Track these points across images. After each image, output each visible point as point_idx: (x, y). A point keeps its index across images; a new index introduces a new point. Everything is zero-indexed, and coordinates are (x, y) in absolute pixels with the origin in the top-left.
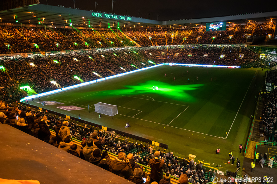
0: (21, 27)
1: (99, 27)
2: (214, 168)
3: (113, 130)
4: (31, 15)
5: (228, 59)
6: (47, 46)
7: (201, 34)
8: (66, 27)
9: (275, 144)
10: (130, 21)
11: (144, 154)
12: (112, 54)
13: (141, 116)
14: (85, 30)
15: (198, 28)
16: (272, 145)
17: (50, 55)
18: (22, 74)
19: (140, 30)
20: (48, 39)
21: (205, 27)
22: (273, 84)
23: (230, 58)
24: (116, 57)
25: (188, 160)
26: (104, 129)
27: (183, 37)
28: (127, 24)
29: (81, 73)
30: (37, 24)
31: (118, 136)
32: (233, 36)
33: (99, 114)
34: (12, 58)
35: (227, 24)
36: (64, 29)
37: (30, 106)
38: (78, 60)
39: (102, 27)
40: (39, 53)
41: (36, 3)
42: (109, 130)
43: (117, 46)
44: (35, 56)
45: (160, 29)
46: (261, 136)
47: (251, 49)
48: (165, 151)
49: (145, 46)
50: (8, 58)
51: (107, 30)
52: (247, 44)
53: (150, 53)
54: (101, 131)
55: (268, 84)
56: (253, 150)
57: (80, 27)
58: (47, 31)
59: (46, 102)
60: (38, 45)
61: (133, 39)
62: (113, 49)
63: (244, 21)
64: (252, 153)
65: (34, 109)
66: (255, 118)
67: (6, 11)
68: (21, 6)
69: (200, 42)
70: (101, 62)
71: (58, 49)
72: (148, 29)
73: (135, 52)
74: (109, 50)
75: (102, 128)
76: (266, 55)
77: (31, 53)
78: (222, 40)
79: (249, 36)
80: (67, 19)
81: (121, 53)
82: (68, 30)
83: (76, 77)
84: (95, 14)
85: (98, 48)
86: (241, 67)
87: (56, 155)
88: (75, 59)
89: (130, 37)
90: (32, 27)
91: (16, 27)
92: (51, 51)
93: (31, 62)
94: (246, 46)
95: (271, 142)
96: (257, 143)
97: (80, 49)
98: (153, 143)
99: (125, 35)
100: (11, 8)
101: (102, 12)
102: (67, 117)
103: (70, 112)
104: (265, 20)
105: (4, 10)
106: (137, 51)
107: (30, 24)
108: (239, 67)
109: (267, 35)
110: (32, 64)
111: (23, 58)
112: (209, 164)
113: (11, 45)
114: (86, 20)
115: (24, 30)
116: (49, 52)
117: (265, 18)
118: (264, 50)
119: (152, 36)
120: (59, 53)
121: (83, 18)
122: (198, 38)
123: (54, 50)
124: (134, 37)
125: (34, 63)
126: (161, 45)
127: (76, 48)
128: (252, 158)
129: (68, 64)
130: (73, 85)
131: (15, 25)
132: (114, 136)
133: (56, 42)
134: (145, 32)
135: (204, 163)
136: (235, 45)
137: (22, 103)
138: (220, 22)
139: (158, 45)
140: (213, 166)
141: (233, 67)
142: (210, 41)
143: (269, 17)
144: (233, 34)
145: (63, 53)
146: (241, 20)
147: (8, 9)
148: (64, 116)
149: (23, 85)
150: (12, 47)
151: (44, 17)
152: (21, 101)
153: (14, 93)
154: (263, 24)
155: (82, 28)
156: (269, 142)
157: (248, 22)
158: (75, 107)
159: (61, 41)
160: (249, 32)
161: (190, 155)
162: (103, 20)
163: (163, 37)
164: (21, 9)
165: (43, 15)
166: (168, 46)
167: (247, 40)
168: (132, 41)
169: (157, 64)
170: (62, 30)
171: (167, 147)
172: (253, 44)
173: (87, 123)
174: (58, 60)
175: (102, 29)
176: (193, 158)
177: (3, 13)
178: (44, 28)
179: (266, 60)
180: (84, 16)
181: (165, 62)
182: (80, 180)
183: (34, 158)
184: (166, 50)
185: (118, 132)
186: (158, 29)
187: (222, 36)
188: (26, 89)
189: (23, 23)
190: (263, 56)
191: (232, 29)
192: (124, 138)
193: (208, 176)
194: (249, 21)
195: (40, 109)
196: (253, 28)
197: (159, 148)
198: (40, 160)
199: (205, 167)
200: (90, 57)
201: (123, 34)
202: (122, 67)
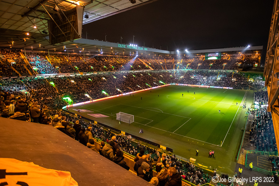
0: (67, 55)
1: (123, 55)
2: (211, 171)
3: (130, 135)
4: (75, 46)
5: (223, 82)
6: (84, 68)
7: (201, 62)
8: (99, 55)
9: (263, 153)
10: (146, 51)
11: (154, 155)
12: (131, 75)
13: (152, 124)
14: (112, 57)
15: (199, 57)
16: (260, 154)
17: (86, 75)
18: (66, 88)
19: (153, 57)
20: (85, 63)
21: (204, 56)
22: (260, 103)
23: (225, 81)
24: (134, 77)
25: (189, 163)
26: (123, 133)
27: (187, 64)
28: (144, 53)
29: (107, 89)
30: (79, 53)
31: (133, 140)
32: (227, 64)
33: (119, 121)
34: (59, 76)
35: (222, 54)
36: (97, 56)
37: (69, 112)
38: (106, 79)
39: (125, 55)
40: (78, 73)
41: (79, 38)
42: (127, 134)
43: (136, 69)
44: (75, 75)
45: (169, 58)
46: (251, 146)
47: (242, 75)
48: (170, 154)
49: (157, 70)
50: (57, 76)
51: (129, 57)
52: (238, 70)
53: (161, 76)
54: (120, 135)
55: (256, 103)
56: (244, 157)
57: (109, 54)
58: (85, 58)
59: (80, 110)
60: (78, 67)
61: (148, 64)
62: (132, 71)
63: (235, 52)
64: (243, 160)
65: (72, 115)
66: (246, 130)
67: (59, 44)
68: (69, 40)
69: (201, 67)
70: (123, 81)
71: (92, 71)
72: (160, 57)
73: (149, 74)
74: (129, 72)
75: (122, 132)
76: (254, 80)
77: (73, 73)
78: (218, 66)
79: (240, 64)
80: (100, 49)
81: (138, 75)
82: (100, 57)
83: (104, 92)
84: (120, 46)
85: (121, 70)
86: (233, 88)
87: (85, 152)
88: (104, 78)
89: (146, 63)
90: (75, 55)
91: (64, 55)
92: (87, 72)
93: (72, 80)
94: (237, 72)
95: (259, 152)
96: (248, 152)
97: (107, 71)
98: (161, 147)
99: (142, 61)
100: (62, 42)
101: (125, 44)
102: (95, 122)
103: (97, 119)
104: (252, 52)
105: (57, 43)
106: (151, 73)
107: (74, 52)
108: (232, 88)
109: (254, 63)
110: (73, 81)
111: (67, 77)
112: (207, 167)
113: (60, 67)
114: (113, 49)
115: (69, 57)
116: (85, 73)
117: (252, 50)
118: (252, 76)
119: (163, 63)
120: (92, 73)
121: (112, 48)
122: (199, 65)
123: (89, 72)
124: (149, 63)
125: (74, 81)
126: (170, 69)
127: (105, 70)
128: (243, 164)
129: (98, 82)
130: (101, 98)
131: (63, 53)
132: (130, 139)
133: (91, 65)
134: (157, 59)
135: (203, 166)
136: (228, 71)
137: (63, 110)
138: (217, 53)
139: (167, 69)
140: (210, 169)
141: (227, 88)
142: (208, 67)
143: (255, 50)
144: (227, 62)
145: (96, 73)
146: (233, 51)
147: (60, 42)
148: (93, 121)
149: (65, 96)
150: (60, 68)
151: (84, 47)
152: (63, 108)
153: (59, 103)
154: (251, 56)
155: (110, 56)
156: (258, 151)
157: (238, 53)
158: (101, 115)
159: (95, 65)
160: (239, 61)
161: (191, 159)
162: (126, 50)
163: (171, 63)
164: (69, 42)
165: (83, 46)
166: (175, 70)
167: (238, 67)
168: (147, 66)
169: (166, 84)
170: (96, 57)
171: (172, 151)
172: (243, 70)
173: (110, 128)
174: (91, 79)
175: (125, 56)
176: (193, 161)
177: (56, 45)
178: (83, 56)
179: (254, 84)
180: (112, 47)
181: (172, 83)
182: (101, 174)
183: (68, 153)
184: (173, 73)
185: (133, 136)
186: (167, 57)
187: (218, 64)
188: (67, 100)
189: (69, 52)
190: (251, 80)
191: (226, 58)
192: (138, 141)
193: (206, 177)
194: (240, 53)
195: (76, 115)
196: (242, 58)
197: (165, 151)
198: (72, 155)
199: (203, 169)
200: (115, 77)
201: (141, 60)
202: (138, 85)
